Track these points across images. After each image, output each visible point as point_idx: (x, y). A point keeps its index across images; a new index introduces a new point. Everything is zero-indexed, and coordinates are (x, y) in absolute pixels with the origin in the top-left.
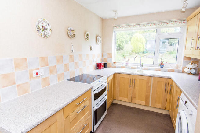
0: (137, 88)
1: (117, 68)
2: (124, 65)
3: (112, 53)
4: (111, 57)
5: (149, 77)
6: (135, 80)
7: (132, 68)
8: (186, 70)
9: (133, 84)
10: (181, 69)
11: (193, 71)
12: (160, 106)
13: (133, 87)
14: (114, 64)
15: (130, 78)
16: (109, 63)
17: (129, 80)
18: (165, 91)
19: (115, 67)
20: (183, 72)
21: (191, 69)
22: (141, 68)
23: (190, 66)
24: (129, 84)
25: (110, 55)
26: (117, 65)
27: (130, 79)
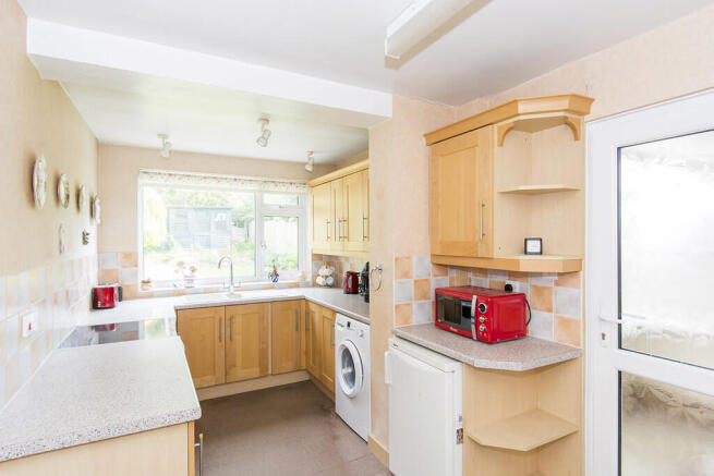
0: (238, 338)
1: (159, 296)
2: (181, 286)
3: (136, 253)
4: (136, 266)
5: (261, 303)
6: (231, 318)
7: (206, 291)
8: (320, 280)
9: (228, 329)
10: (309, 279)
11: (330, 281)
12: (289, 366)
13: (228, 339)
14: (146, 287)
15: (218, 317)
16: (128, 286)
17: (217, 320)
18: (297, 329)
19: (151, 296)
20: (315, 285)
21: (327, 277)
22: (232, 288)
23: (324, 271)
24: (217, 334)
25: (131, 259)
26: (153, 288)
27: (220, 320)
